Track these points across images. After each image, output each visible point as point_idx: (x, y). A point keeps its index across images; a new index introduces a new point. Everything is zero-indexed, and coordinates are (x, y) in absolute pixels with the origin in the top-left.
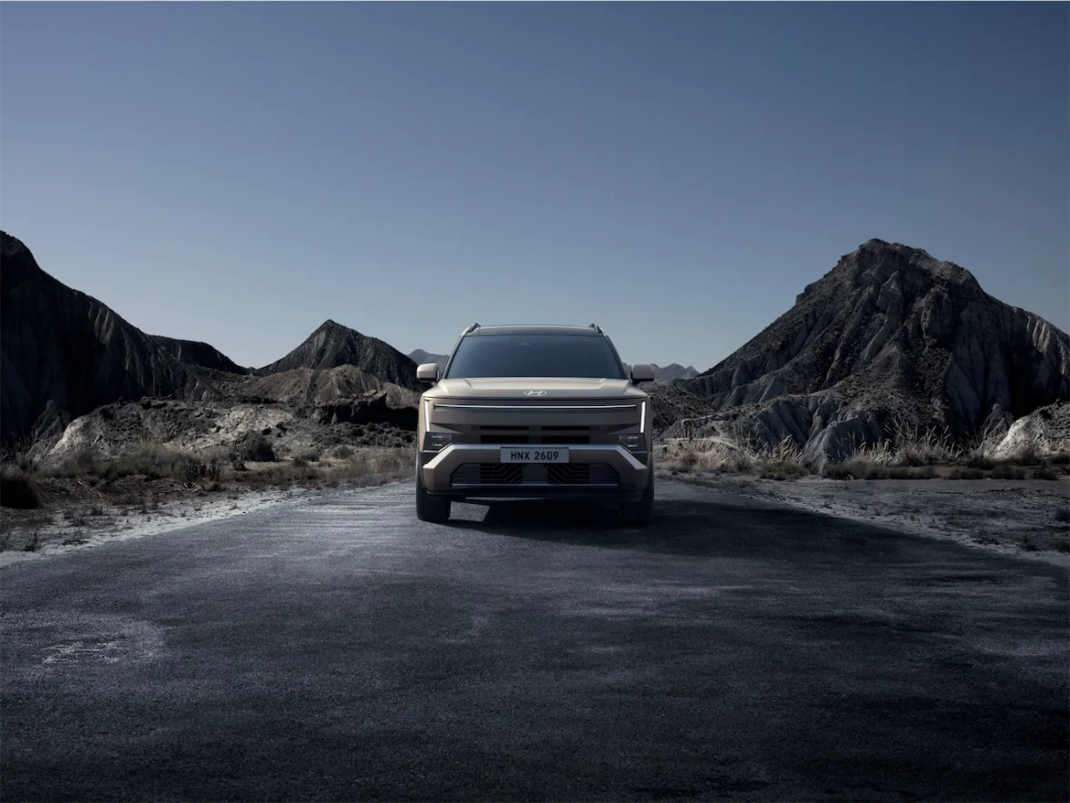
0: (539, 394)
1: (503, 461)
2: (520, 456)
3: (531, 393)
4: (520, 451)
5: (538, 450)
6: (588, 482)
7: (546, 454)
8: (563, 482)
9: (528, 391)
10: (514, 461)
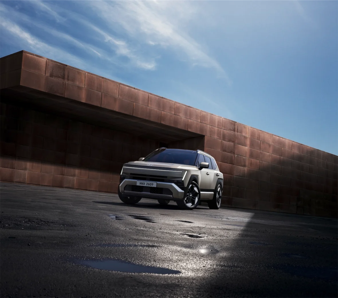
0: (151, 165)
3: (149, 165)
6: (162, 194)
7: (149, 184)
8: (155, 193)
10: (140, 185)
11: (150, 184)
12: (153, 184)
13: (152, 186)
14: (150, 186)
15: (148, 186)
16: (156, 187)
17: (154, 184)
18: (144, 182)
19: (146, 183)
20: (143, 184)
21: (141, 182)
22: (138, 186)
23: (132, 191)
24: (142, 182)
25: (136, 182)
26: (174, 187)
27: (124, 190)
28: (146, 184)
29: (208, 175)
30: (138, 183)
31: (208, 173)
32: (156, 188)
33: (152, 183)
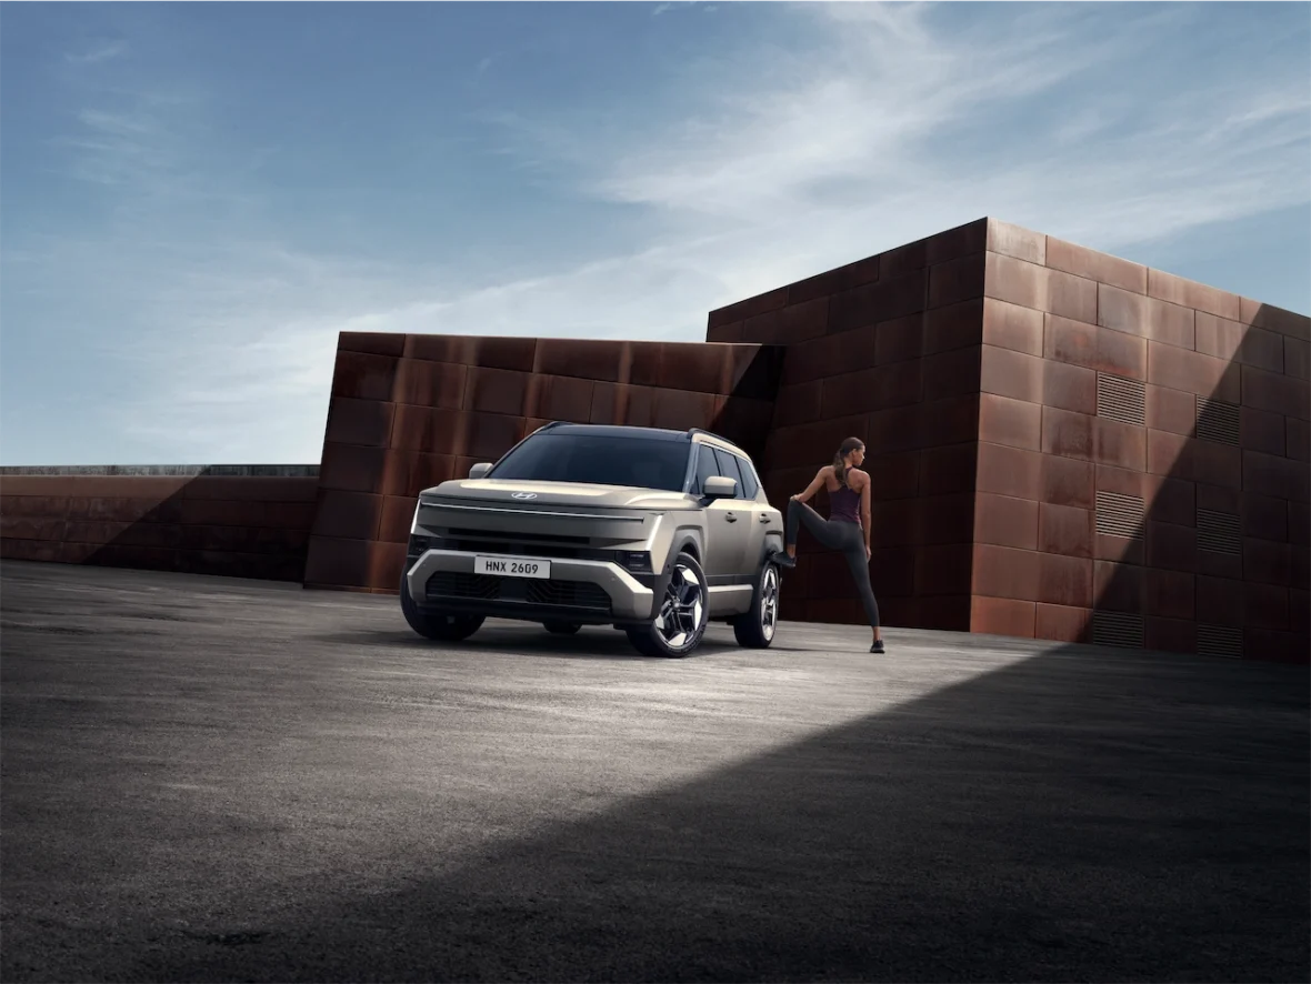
0: (528, 497)
1: (477, 571)
2: (496, 566)
3: (520, 495)
4: (496, 560)
5: (515, 561)
6: (574, 603)
7: (524, 566)
8: (544, 601)
9: (516, 493)
10: (489, 572)
11: (527, 568)
12: (535, 568)
13: (531, 575)
14: (524, 575)
15: (518, 574)
16: (548, 577)
17: (542, 568)
18: (504, 561)
19: (510, 565)
20: (500, 567)
21: (489, 560)
22: (479, 575)
23: (457, 594)
24: (496, 558)
25: (472, 562)
26: (614, 576)
27: (427, 591)
28: (509, 567)
29: (732, 521)
30: (482, 564)
31: (734, 517)
32: (549, 580)
33: (532, 563)
